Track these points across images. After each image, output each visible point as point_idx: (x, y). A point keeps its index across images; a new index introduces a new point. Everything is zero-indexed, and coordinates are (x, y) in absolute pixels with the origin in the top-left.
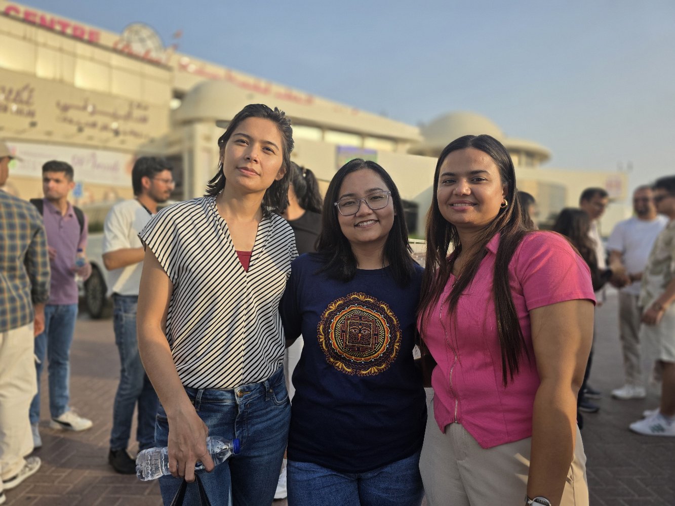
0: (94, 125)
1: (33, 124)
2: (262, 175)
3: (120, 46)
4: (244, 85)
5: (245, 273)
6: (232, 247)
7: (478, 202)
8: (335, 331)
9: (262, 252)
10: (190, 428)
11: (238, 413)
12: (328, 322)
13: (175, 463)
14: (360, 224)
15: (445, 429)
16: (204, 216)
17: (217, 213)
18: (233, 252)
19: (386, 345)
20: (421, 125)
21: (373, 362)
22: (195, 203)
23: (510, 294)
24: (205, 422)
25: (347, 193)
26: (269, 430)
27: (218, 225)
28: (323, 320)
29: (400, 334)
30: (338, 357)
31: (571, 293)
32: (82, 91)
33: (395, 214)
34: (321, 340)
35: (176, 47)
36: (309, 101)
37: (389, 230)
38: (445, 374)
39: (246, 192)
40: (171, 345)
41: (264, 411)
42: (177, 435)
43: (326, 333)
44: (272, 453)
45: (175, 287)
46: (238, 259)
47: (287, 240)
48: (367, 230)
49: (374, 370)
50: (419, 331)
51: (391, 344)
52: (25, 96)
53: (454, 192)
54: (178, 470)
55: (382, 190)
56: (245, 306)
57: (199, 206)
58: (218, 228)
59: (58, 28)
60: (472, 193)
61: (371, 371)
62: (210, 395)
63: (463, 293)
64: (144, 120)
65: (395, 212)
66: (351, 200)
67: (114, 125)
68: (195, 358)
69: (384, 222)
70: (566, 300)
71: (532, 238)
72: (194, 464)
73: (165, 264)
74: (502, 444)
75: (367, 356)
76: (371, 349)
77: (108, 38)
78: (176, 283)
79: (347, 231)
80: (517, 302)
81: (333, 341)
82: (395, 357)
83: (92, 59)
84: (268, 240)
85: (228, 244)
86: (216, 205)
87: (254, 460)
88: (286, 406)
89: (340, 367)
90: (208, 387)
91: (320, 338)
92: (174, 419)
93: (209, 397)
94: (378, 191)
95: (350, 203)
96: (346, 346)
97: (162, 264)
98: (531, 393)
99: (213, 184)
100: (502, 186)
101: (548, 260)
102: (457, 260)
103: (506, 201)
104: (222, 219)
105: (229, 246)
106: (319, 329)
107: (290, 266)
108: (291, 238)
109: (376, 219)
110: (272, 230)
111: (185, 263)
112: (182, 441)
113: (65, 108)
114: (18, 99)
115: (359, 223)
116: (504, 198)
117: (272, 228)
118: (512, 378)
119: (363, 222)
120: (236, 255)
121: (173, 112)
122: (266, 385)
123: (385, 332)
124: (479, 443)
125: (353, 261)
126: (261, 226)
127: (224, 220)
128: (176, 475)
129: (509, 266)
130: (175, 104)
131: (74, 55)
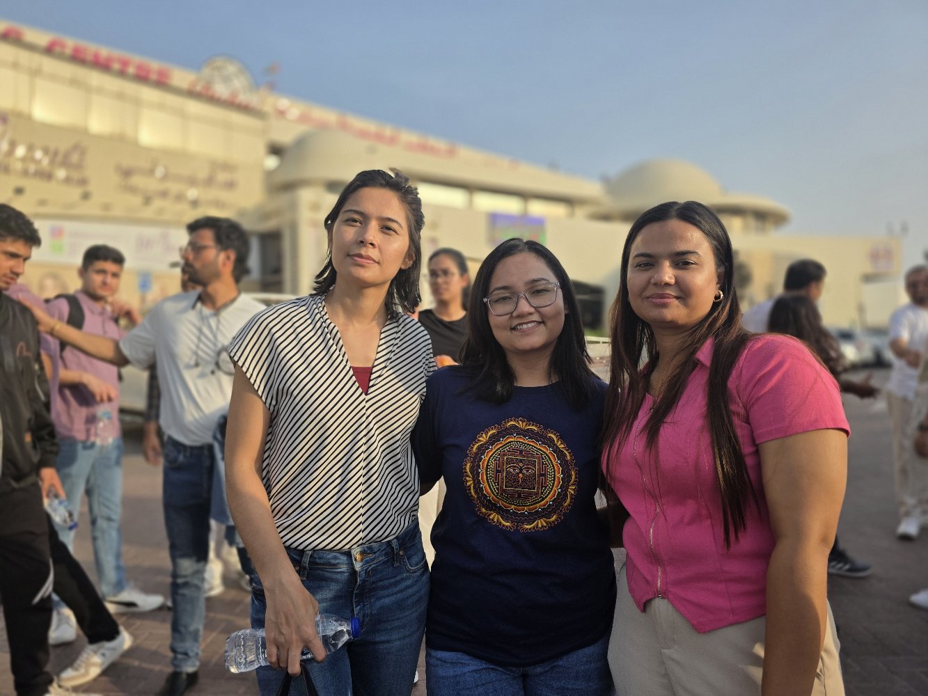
0: (164, 194)
1: (86, 196)
2: (381, 262)
3: (198, 88)
4: (363, 134)
5: (363, 396)
6: (347, 362)
7: (685, 294)
8: (487, 471)
9: (385, 367)
10: (293, 603)
11: (356, 582)
12: (477, 458)
13: (274, 650)
14: (519, 327)
15: (644, 606)
16: (309, 321)
17: (325, 317)
18: (347, 368)
19: (557, 489)
20: (605, 180)
21: (540, 513)
22: (297, 304)
23: (731, 423)
24: (314, 596)
25: (500, 284)
26: (400, 605)
27: (327, 333)
28: (471, 457)
29: (576, 474)
30: (492, 506)
31: (816, 421)
32: (148, 150)
33: (567, 312)
34: (468, 484)
35: (273, 87)
36: (451, 153)
37: (559, 334)
38: (643, 531)
39: (363, 285)
40: (269, 493)
41: (393, 580)
42: (277, 613)
43: (475, 475)
44: (404, 638)
45: (273, 417)
46: (354, 377)
47: (420, 350)
48: (528, 335)
49: (541, 523)
50: (605, 472)
51: (564, 488)
52: (75, 158)
53: (653, 281)
54: (278, 659)
55: (548, 280)
56: (364, 440)
57: (304, 308)
58: (328, 337)
59: (116, 66)
60: (677, 282)
61: (537, 524)
62: (320, 558)
63: (665, 420)
64: (230, 185)
65: (565, 309)
66: (507, 295)
67: (192, 193)
68: (299, 510)
69: (550, 324)
70: (810, 429)
71: (760, 345)
72: (299, 652)
73: (259, 387)
74: (725, 626)
75: (531, 505)
76: (536, 494)
77: (181, 78)
78: (274, 411)
79: (501, 336)
80: (741, 431)
81: (484, 485)
82: (569, 505)
83: (161, 107)
84: (394, 351)
85: (341, 358)
86: (324, 306)
87: (381, 647)
88: (422, 574)
89: (495, 520)
90: (316, 548)
91: (467, 481)
92: (272, 591)
93: (318, 561)
94: (543, 282)
95: (504, 299)
96: (504, 491)
97: (256, 387)
98: (765, 555)
99: (321, 279)
100: (717, 271)
101: (783, 375)
102: (653, 373)
103: (721, 293)
104: (332, 325)
105: (342, 360)
106: (465, 469)
107: (424, 385)
108: (425, 346)
109: (539, 319)
110: (399, 337)
111: (285, 384)
112: (284, 621)
113: (127, 173)
114: (65, 163)
115: (517, 326)
116: (719, 289)
117: (399, 334)
118: (737, 537)
119: (522, 324)
120: (351, 372)
121: (269, 174)
122: (394, 546)
123: (554, 471)
124: (693, 626)
125: (509, 375)
126: (384, 332)
127: (335, 326)
128: (276, 666)
129: (728, 382)
130: (272, 162)
131: (138, 102)
